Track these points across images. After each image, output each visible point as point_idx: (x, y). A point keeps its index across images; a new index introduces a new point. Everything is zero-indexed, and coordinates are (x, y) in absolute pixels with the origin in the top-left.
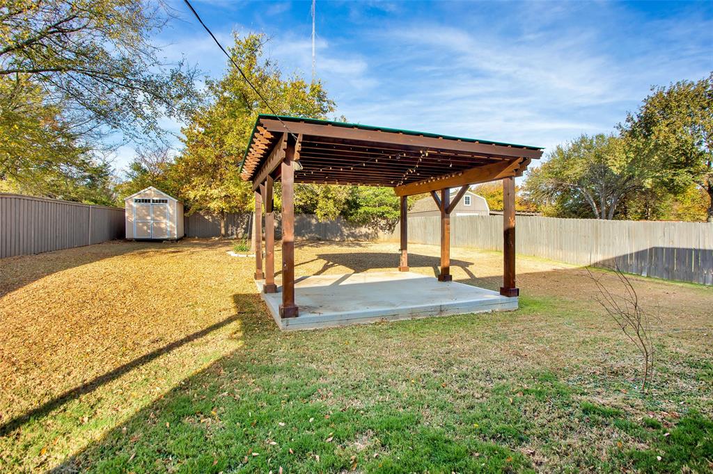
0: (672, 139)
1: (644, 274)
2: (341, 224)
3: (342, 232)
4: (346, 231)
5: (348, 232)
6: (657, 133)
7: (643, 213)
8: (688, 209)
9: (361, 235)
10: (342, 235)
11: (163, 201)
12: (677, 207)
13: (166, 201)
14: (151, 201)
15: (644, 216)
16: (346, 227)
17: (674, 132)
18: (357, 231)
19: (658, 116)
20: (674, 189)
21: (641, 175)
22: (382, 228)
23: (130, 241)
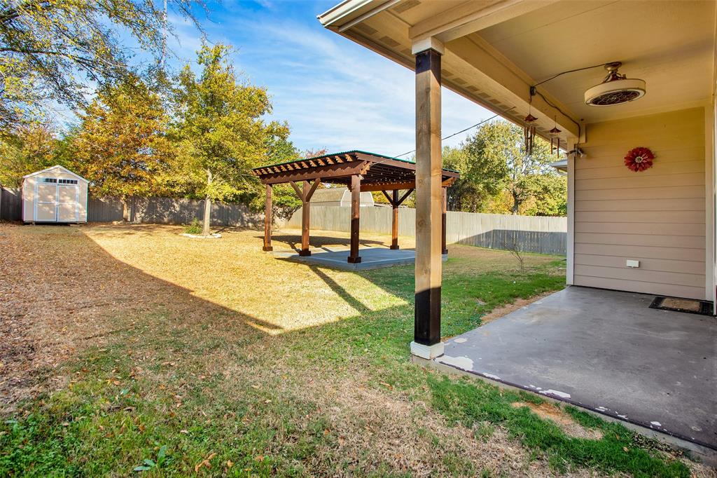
0: (496, 159)
1: (490, 247)
2: (242, 210)
3: (243, 218)
4: (246, 217)
5: (249, 218)
6: (487, 153)
7: (471, 208)
8: (498, 206)
9: (259, 221)
10: (242, 221)
11: (72, 182)
12: (492, 205)
13: (76, 182)
14: (58, 181)
15: (471, 210)
16: (246, 212)
17: (497, 154)
18: (256, 217)
19: (487, 142)
20: (492, 191)
21: (476, 182)
22: (279, 216)
23: (28, 224)
